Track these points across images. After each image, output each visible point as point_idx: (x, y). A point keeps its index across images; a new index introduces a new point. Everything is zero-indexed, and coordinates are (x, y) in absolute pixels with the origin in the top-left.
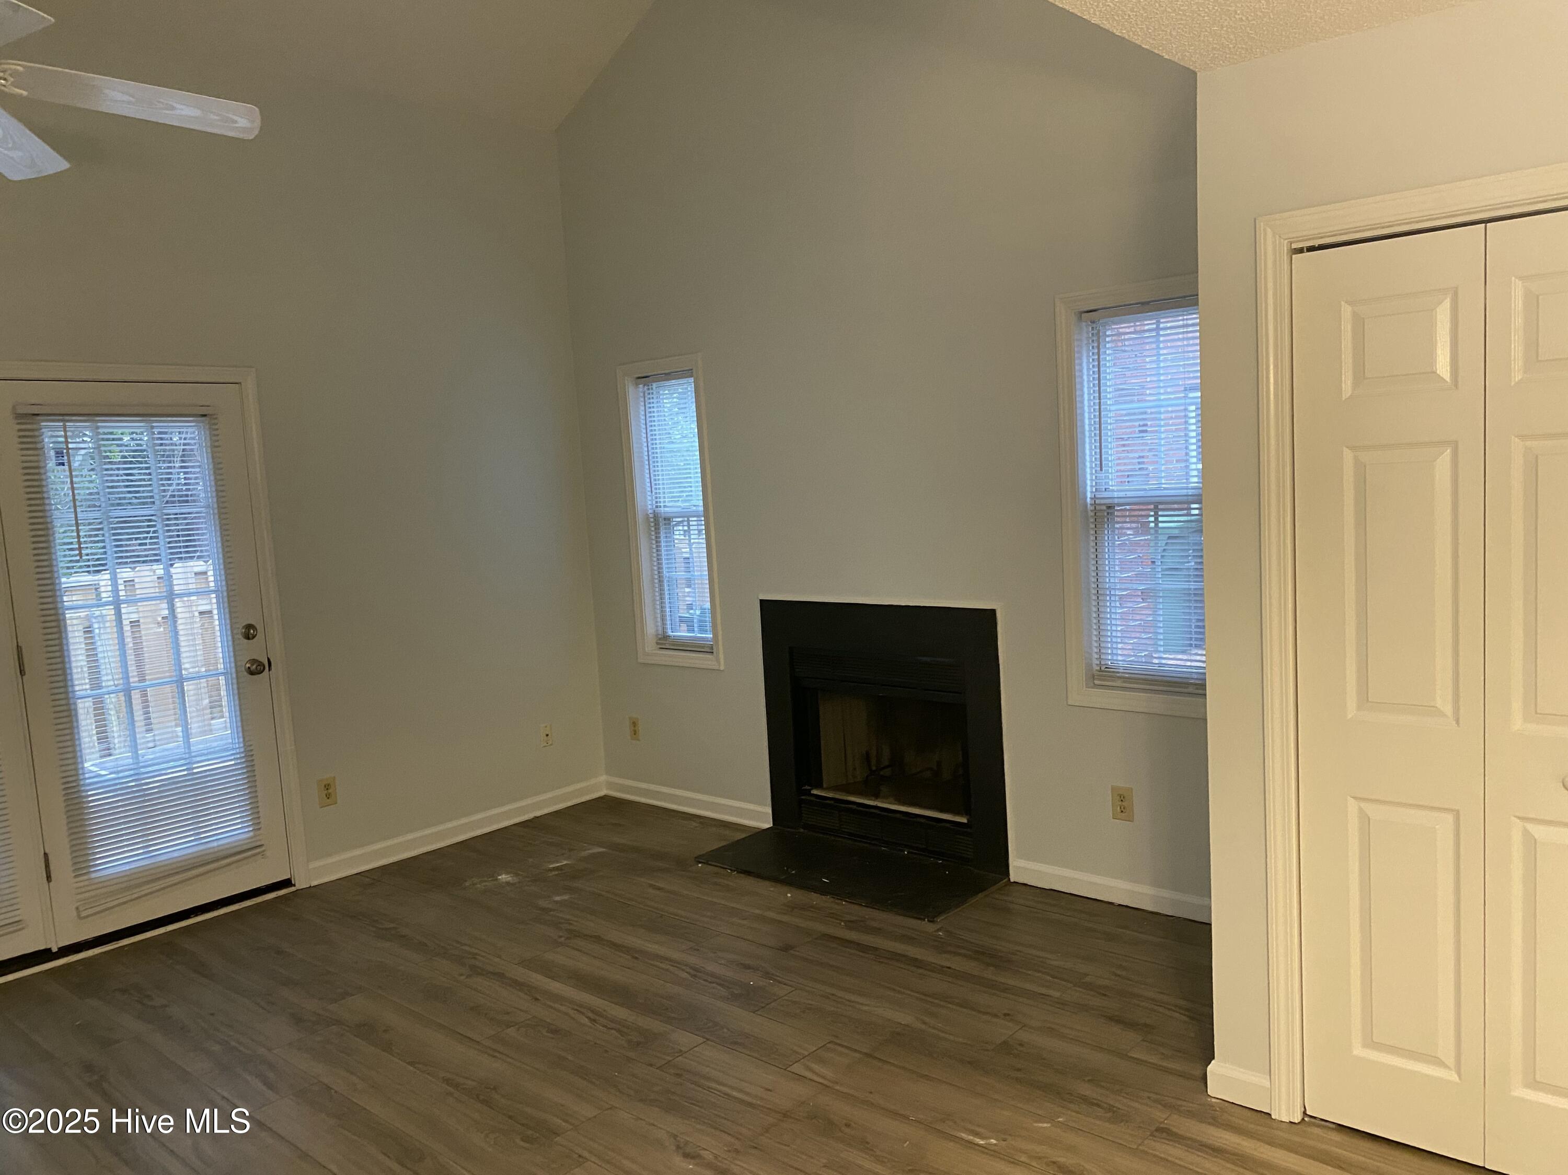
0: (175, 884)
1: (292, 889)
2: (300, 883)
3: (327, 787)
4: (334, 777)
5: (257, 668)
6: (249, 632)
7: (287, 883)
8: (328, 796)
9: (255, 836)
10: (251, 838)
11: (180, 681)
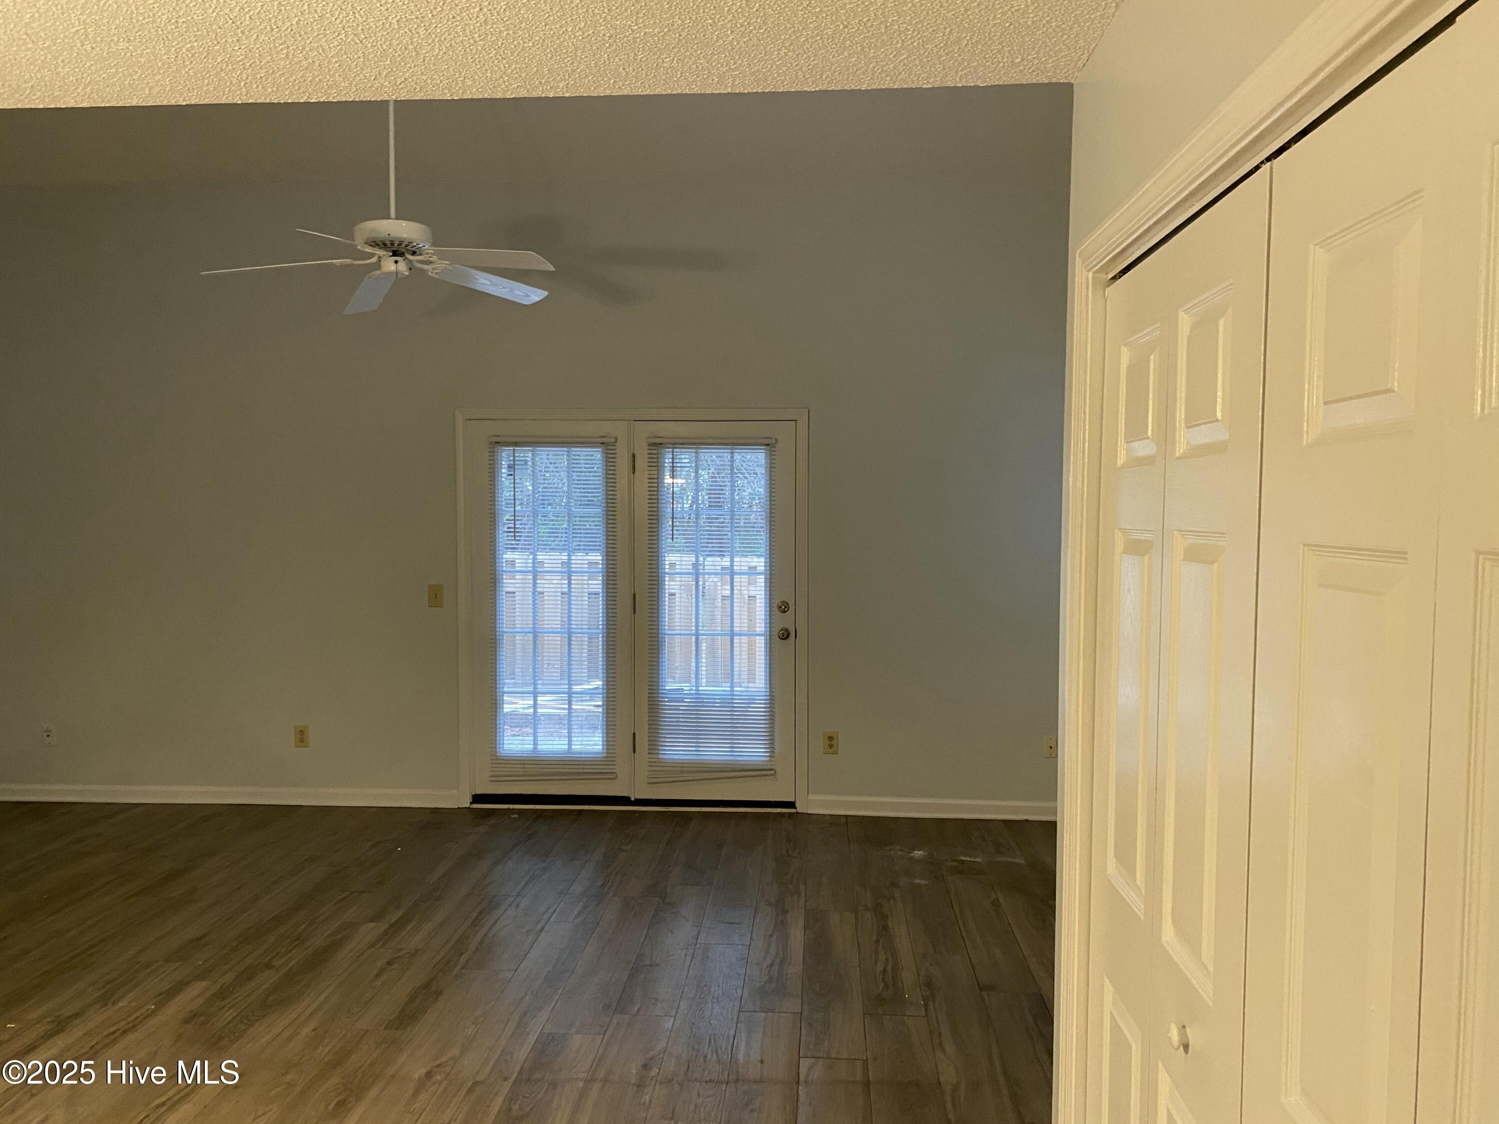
0: (716, 779)
1: (793, 811)
2: (800, 808)
3: (831, 738)
4: (838, 733)
5: (785, 635)
6: (784, 608)
7: (792, 805)
8: (831, 746)
9: (770, 761)
10: (767, 761)
11: (732, 635)
